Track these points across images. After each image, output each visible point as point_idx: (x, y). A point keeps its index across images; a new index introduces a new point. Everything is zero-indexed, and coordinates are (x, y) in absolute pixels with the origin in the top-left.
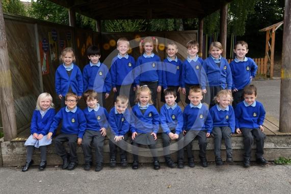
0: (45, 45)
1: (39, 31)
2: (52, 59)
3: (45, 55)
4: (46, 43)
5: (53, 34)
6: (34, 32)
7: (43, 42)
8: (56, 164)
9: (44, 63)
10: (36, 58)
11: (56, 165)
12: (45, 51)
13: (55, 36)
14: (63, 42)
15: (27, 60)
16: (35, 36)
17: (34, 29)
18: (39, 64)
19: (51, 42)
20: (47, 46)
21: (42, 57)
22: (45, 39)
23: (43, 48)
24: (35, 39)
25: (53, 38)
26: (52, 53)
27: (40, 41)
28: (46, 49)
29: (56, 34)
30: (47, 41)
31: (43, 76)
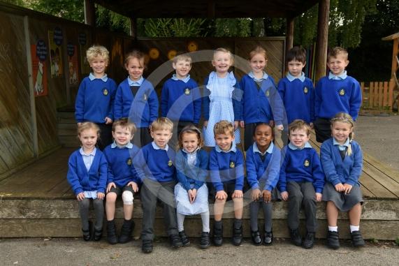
0: (42, 50)
1: (31, 28)
2: (53, 72)
3: (41, 65)
4: (43, 48)
5: (55, 34)
6: (24, 28)
7: (38, 45)
8: (47, 235)
9: (39, 78)
10: (26, 71)
11: (47, 238)
12: (42, 61)
13: (60, 37)
14: (74, 48)
15: (10, 71)
16: (24, 35)
17: (22, 24)
18: (31, 80)
19: (52, 46)
20: (45, 53)
21: (35, 68)
22: (41, 41)
23: (38, 55)
24: (24, 40)
25: (55, 40)
26: (53, 64)
27: (32, 44)
28: (44, 57)
29: (61, 35)
30: (46, 45)
31: (37, 99)
